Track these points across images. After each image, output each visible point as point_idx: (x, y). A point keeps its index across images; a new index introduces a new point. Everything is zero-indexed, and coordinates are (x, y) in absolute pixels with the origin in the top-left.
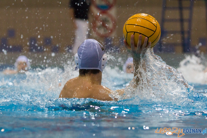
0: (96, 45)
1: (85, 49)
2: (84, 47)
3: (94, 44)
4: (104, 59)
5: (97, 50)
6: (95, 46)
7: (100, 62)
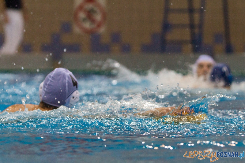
0: (67, 79)
1: (52, 80)
2: (51, 77)
3: (64, 76)
4: (73, 98)
5: (67, 85)
6: (65, 79)
7: (67, 99)
